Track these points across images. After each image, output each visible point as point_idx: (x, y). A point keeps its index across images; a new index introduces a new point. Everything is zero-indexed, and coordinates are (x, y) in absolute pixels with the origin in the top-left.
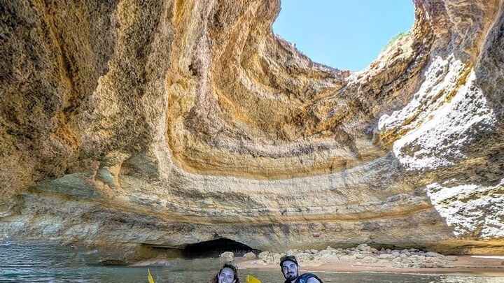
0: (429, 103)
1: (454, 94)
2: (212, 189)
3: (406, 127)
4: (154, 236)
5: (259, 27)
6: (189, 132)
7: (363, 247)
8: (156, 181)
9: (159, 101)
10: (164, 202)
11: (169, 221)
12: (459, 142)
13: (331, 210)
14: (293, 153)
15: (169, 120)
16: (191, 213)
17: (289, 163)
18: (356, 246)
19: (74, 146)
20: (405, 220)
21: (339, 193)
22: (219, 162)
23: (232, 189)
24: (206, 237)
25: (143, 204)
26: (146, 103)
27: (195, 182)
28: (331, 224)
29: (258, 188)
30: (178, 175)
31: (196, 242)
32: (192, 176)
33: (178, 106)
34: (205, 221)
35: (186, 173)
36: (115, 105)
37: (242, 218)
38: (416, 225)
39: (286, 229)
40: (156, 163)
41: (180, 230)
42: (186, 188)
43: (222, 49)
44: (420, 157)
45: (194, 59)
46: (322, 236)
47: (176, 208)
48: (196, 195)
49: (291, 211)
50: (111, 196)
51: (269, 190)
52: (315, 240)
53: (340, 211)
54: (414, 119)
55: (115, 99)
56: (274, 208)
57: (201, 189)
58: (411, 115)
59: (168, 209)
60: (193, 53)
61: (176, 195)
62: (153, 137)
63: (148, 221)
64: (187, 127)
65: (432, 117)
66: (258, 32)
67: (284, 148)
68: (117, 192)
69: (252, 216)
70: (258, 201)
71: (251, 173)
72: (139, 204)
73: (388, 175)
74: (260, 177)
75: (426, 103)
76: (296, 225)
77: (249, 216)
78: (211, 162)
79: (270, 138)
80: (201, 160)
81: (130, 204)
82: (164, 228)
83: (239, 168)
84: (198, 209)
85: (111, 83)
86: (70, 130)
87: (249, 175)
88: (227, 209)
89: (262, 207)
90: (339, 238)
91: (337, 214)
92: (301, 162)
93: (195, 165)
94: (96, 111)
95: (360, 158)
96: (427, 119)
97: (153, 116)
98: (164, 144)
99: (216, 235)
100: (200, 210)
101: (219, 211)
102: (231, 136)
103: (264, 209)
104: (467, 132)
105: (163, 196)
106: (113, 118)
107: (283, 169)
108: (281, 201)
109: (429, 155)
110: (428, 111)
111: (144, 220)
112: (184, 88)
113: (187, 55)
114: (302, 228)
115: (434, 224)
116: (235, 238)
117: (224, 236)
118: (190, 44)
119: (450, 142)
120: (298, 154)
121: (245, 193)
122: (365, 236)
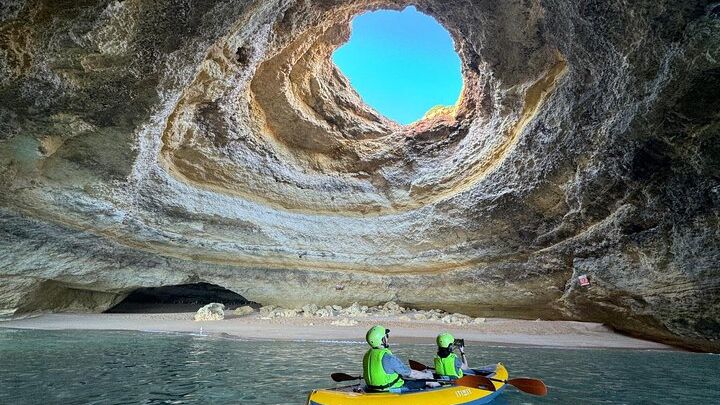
0: (465, 168)
1: (488, 165)
2: (209, 210)
3: (441, 186)
4: (80, 269)
5: (322, 46)
6: (198, 128)
7: (391, 305)
8: (120, 180)
9: (188, 70)
10: (121, 215)
11: (120, 247)
12: (490, 208)
13: (359, 259)
14: (324, 187)
15: (181, 102)
16: (162, 238)
17: (318, 198)
18: (382, 303)
19: (18, 71)
20: (433, 278)
21: (370, 240)
22: (227, 177)
23: (239, 215)
24: (177, 279)
25: (79, 212)
26: (171, 64)
27: (183, 195)
28: (358, 276)
29: (275, 220)
30: (159, 181)
31: (158, 284)
32: (181, 186)
33: (201, 89)
34: (183, 255)
35: (171, 180)
36: (124, 44)
37: (243, 256)
38: (443, 284)
39: (302, 277)
40: (135, 153)
41: (133, 263)
42: (166, 201)
43: (279, 50)
44: (453, 216)
45: (247, 43)
46: (346, 289)
47: (138, 228)
48: (178, 214)
49: (313, 255)
50: (15, 186)
51: (288, 224)
52: (338, 294)
53: (369, 261)
54: (451, 179)
55: (131, 34)
56: (291, 248)
57: (190, 207)
58: (449, 176)
59: (123, 226)
60: (250, 36)
61: (145, 208)
62: (153, 114)
63: (77, 241)
64: (197, 120)
65: (467, 182)
66: (319, 52)
67: (314, 178)
68: (33, 182)
69: (258, 255)
70: (271, 236)
71: (269, 200)
72: (72, 210)
73: (422, 229)
74: (279, 206)
75: (462, 167)
76: (316, 273)
77: (253, 254)
78: (216, 175)
79: (300, 164)
80: (201, 168)
81: (52, 207)
82: (106, 256)
83: (252, 190)
84: (176, 236)
85: (140, 10)
86: (28, 41)
87: (265, 201)
88: (223, 242)
89: (276, 245)
90: (364, 293)
91: (366, 265)
92: (333, 199)
93: (189, 174)
94: (89, 36)
95: (396, 206)
96: (462, 182)
97: (171, 85)
98: (158, 131)
99: (196, 277)
100: (180, 236)
101: (211, 242)
102: (254, 150)
103: (278, 248)
104: (498, 200)
105: (123, 206)
106: (108, 61)
107: (310, 203)
108: (301, 241)
109: (461, 216)
110: (464, 175)
111: (72, 238)
112: (222, 70)
113: (243, 34)
114: (324, 277)
115: (460, 284)
116: (225, 284)
117: (207, 279)
118: (253, 24)
119: (483, 206)
120: (329, 189)
121: (255, 222)
122: (392, 293)
